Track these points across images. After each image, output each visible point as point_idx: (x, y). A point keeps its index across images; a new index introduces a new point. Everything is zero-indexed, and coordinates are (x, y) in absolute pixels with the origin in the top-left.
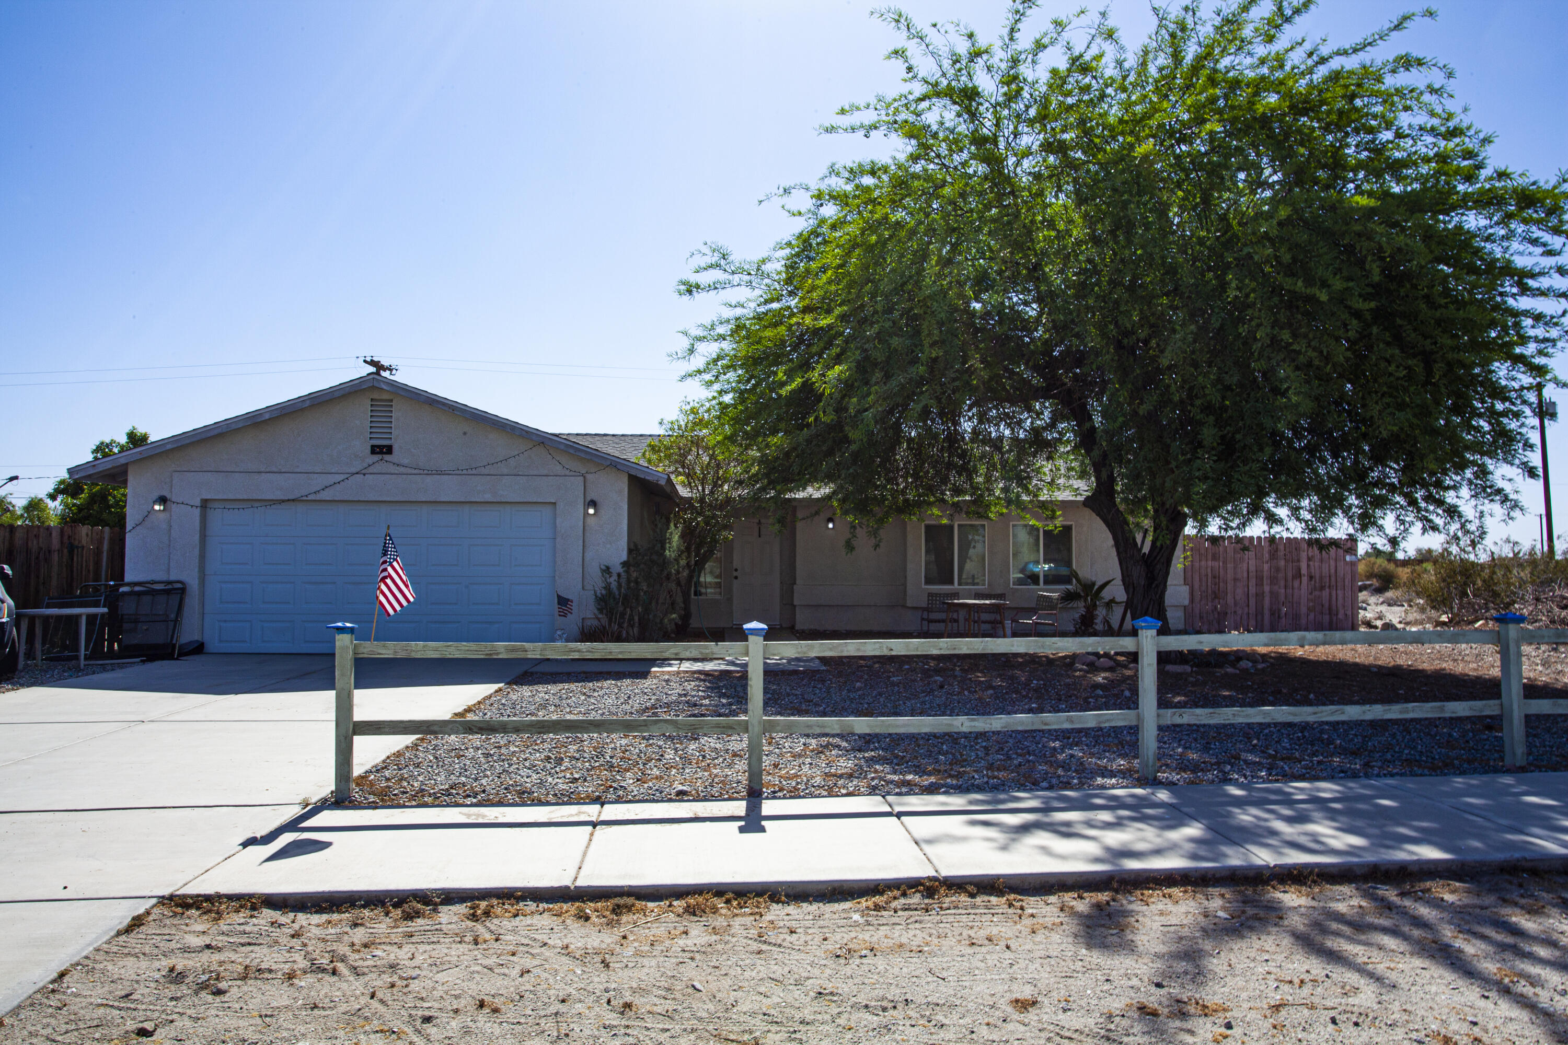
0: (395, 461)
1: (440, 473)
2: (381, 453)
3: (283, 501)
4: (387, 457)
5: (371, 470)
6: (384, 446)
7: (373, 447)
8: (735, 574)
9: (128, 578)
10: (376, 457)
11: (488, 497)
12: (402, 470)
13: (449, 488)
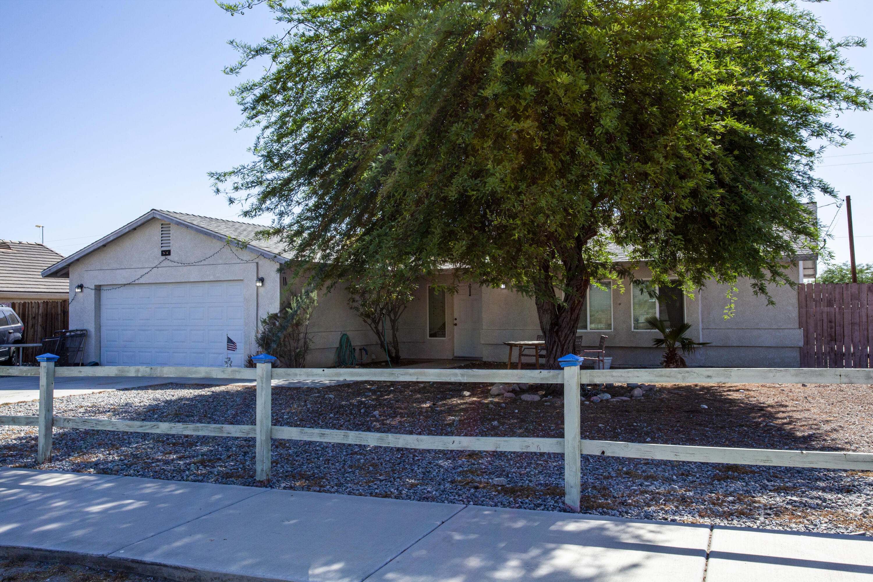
0: (172, 259)
1: (189, 264)
2: (166, 255)
3: (125, 285)
4: (168, 257)
5: (162, 265)
6: (167, 251)
7: (162, 251)
8: (455, 322)
9: (71, 328)
10: (164, 258)
11: (212, 278)
12: (176, 264)
13: (194, 274)
